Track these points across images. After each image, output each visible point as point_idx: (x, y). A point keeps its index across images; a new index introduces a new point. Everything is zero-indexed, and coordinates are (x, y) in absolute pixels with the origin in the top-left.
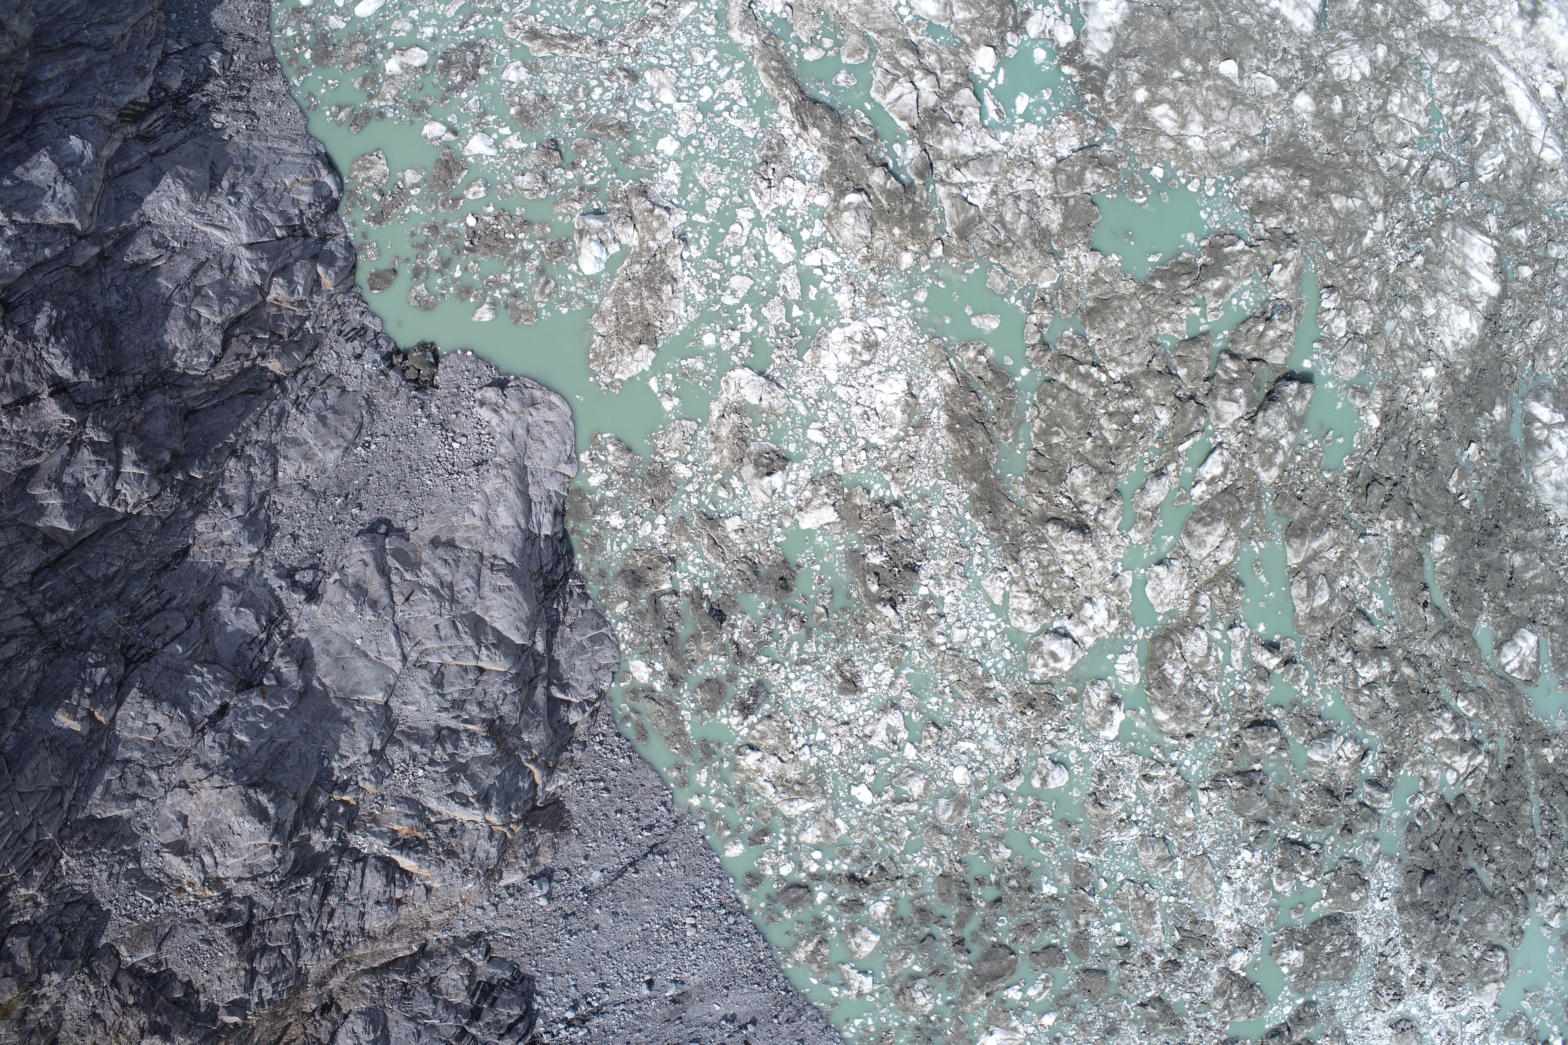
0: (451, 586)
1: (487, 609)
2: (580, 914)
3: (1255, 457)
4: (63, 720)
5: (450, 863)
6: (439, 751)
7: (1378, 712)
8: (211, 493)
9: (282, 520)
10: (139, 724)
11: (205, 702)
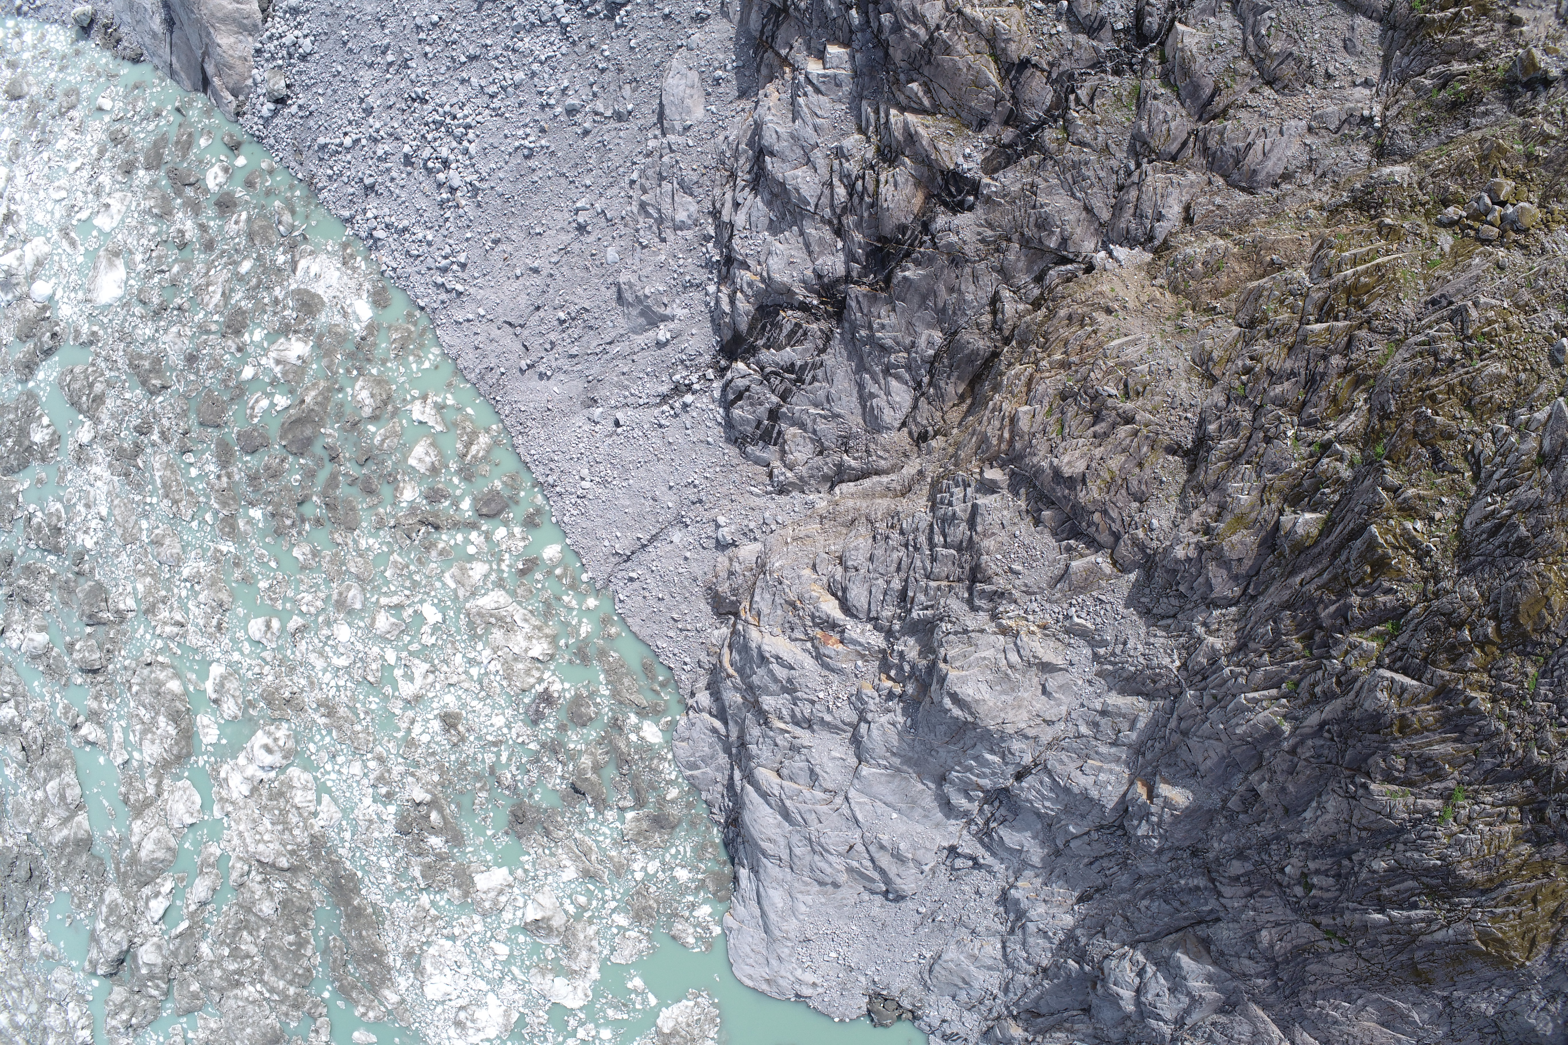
0: (813, 851)
1: (779, 825)
2: (686, 502)
4: (1178, 796)
5: (792, 597)
6: (808, 713)
8: (1061, 943)
9: (993, 909)
10: (1103, 778)
11: (1038, 786)
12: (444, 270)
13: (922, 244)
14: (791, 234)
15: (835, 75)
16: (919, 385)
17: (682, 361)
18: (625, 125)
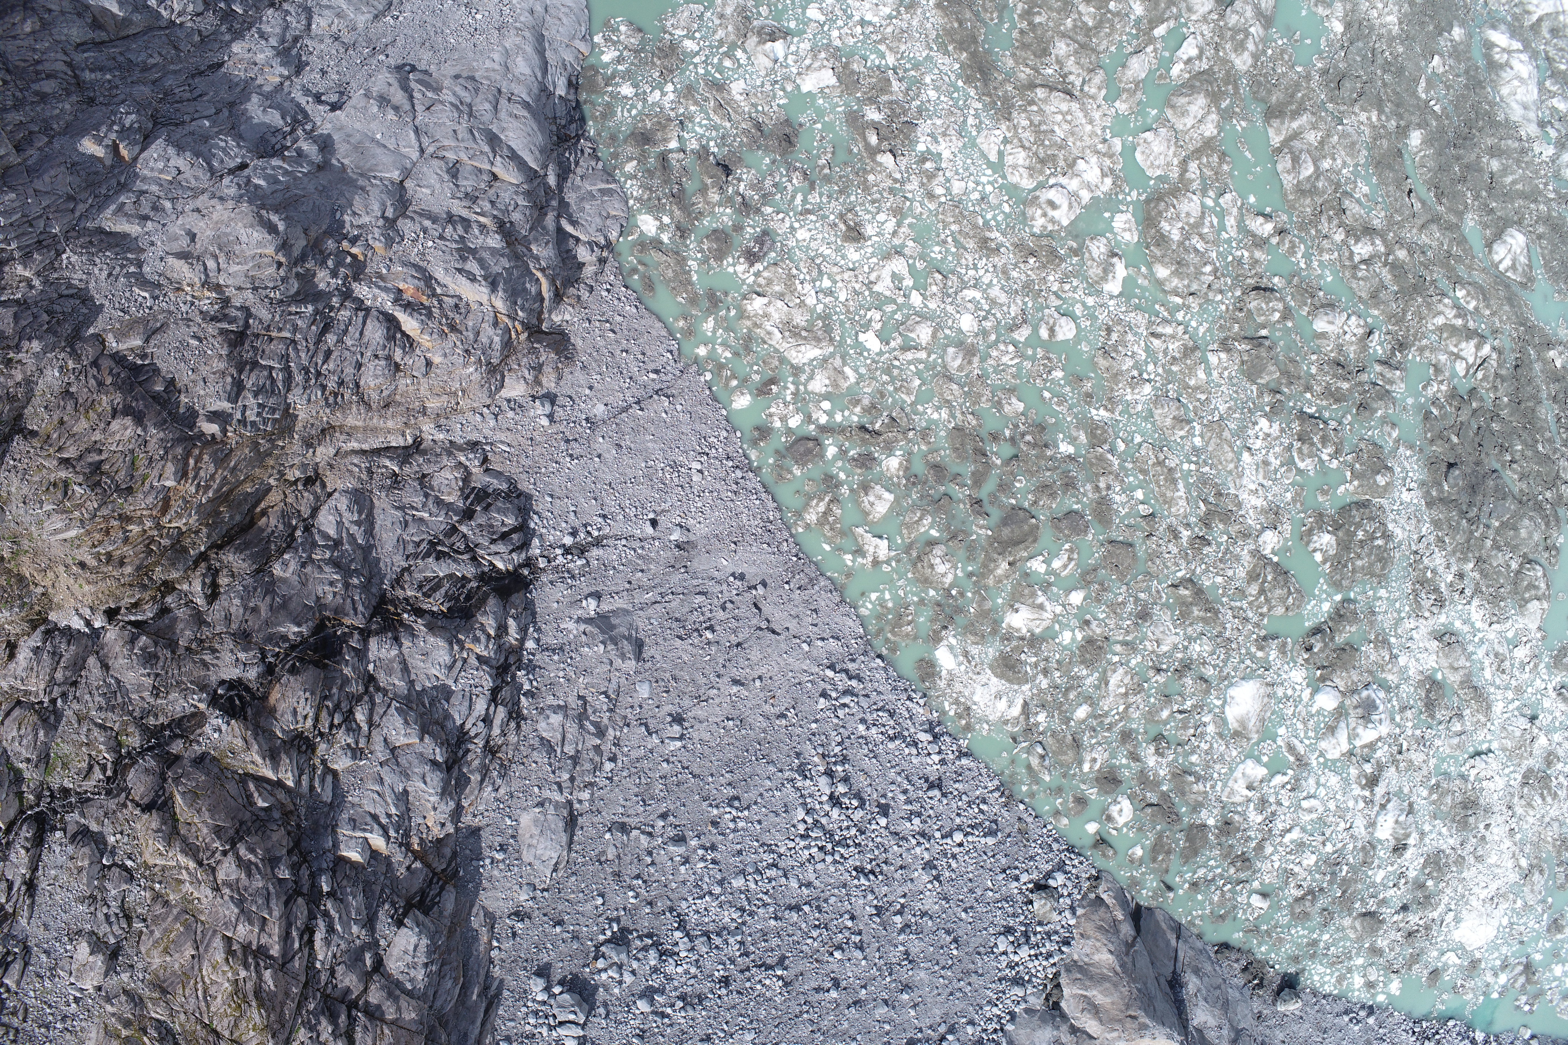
0: (470, 106)
1: (503, 130)
2: (582, 441)
3: (1228, 46)
4: (89, 147)
5: (453, 337)
6: (449, 229)
7: (1377, 291)
8: (248, 29)
9: (312, 59)
10: (160, 165)
11: (226, 159)
12: (847, 692)
13: (277, 655)
14: (423, 683)
15: (354, 829)
16: (307, 529)
17: (573, 577)
18: (616, 818)
